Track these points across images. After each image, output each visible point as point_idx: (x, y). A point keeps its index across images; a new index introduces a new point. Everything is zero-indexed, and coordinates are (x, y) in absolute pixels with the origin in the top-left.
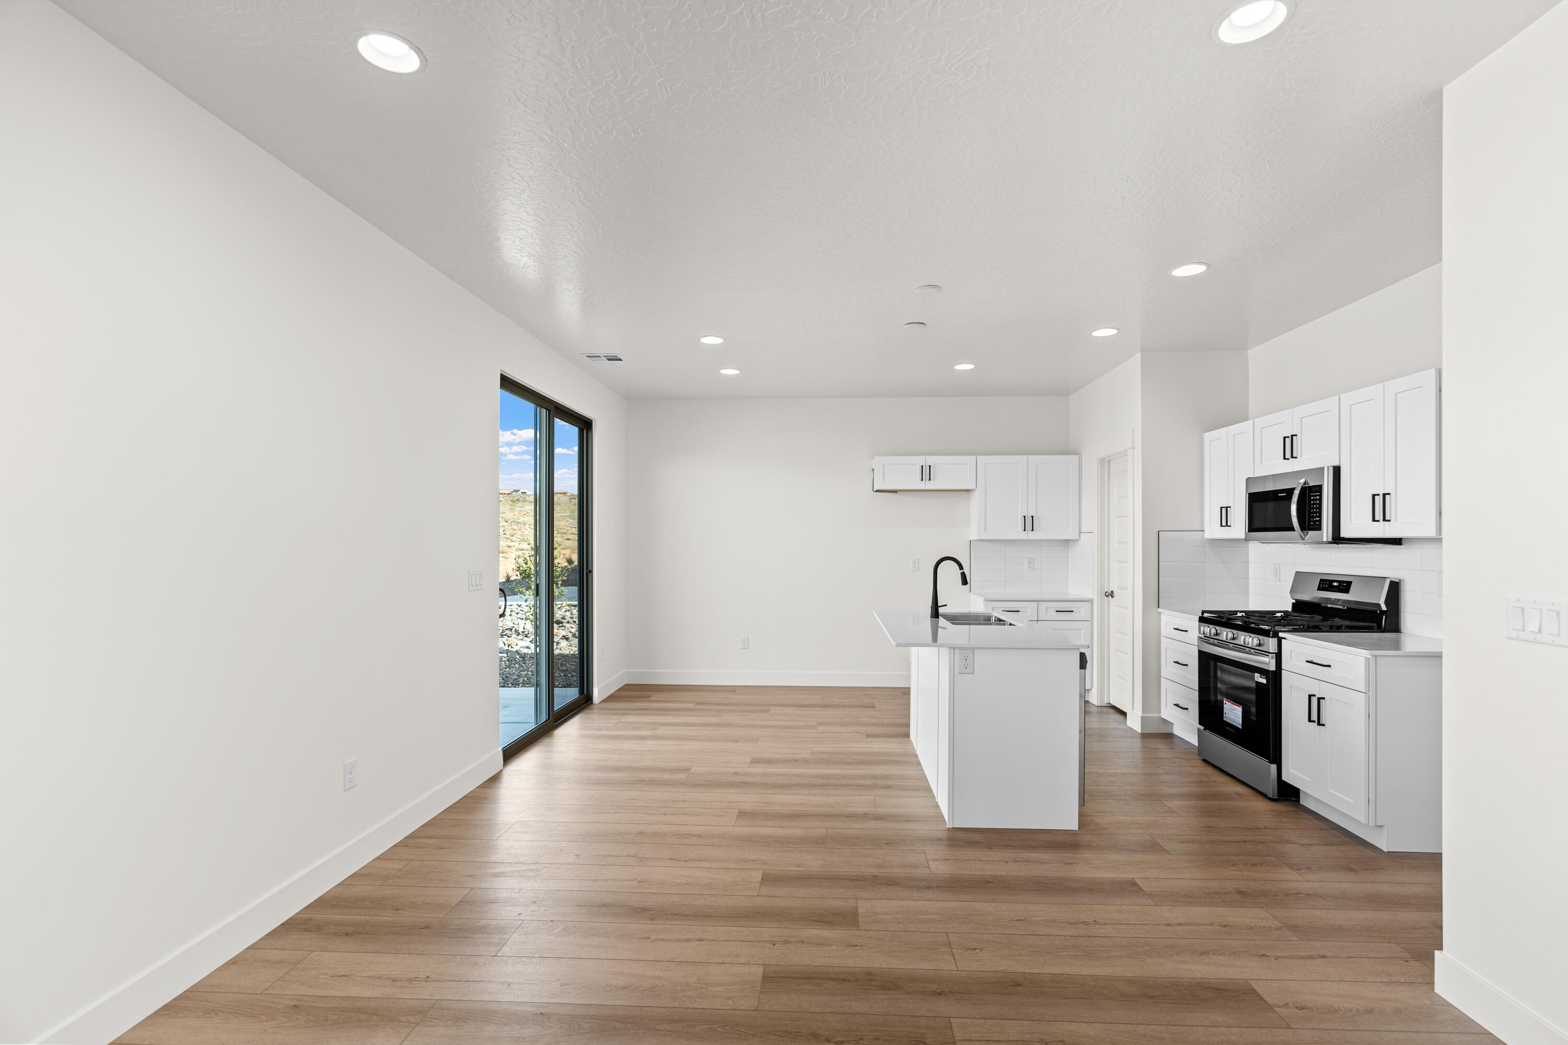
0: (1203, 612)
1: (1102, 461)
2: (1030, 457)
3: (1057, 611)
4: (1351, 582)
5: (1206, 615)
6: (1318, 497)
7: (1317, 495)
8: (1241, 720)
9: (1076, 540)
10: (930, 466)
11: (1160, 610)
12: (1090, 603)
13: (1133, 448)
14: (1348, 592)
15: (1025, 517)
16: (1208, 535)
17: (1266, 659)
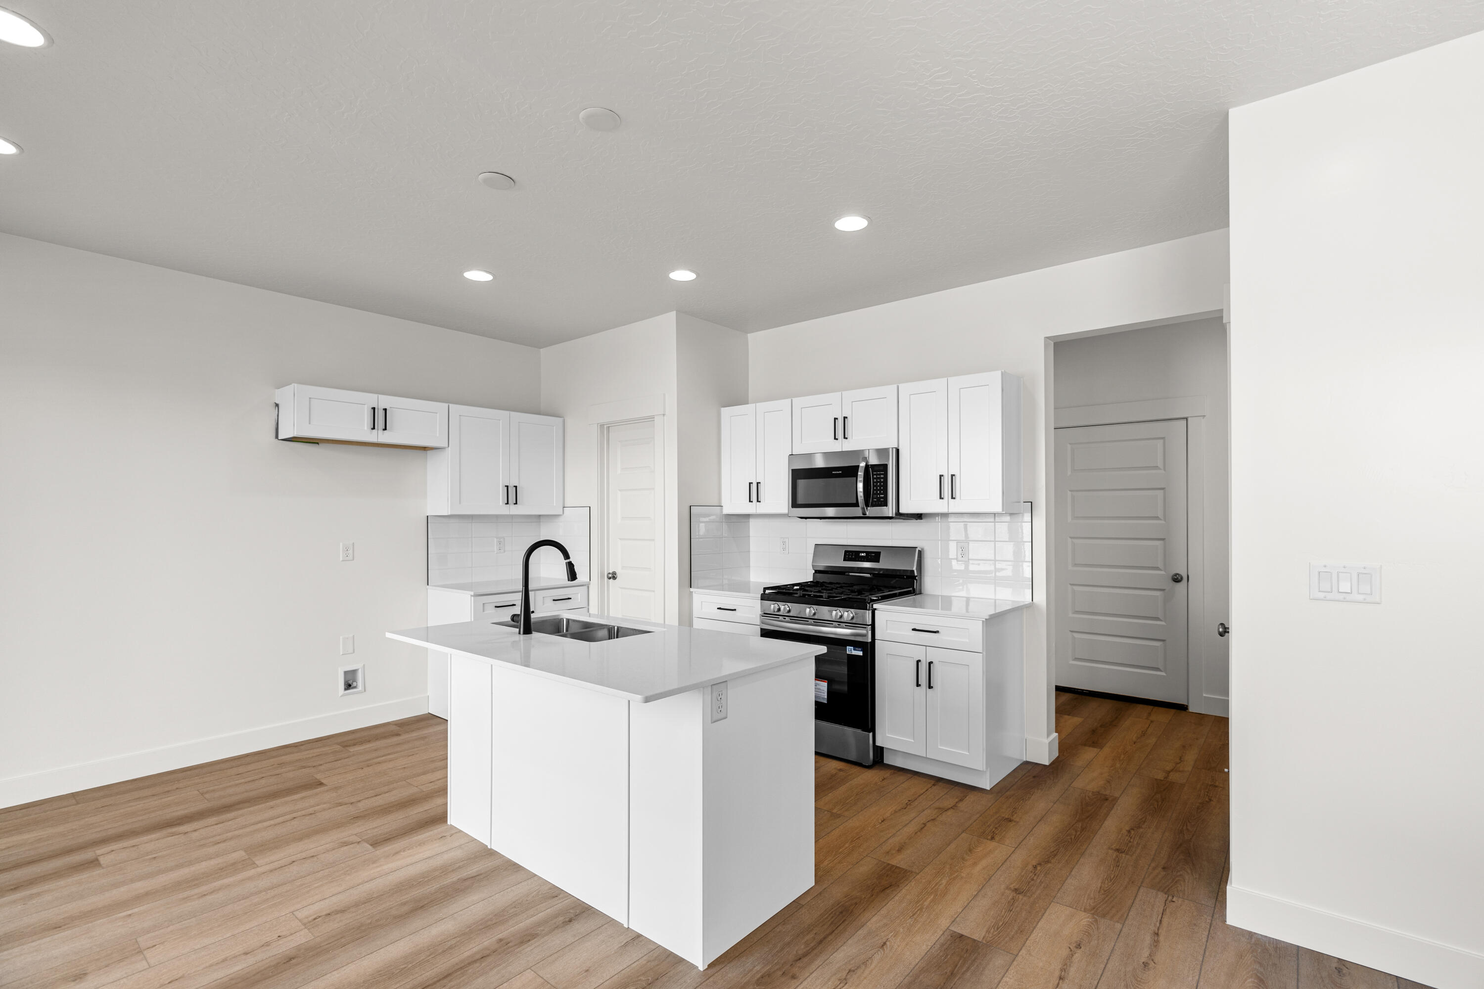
0: (765, 589)
1: (602, 426)
2: (513, 413)
3: (554, 600)
4: (880, 552)
5: (767, 591)
6: (882, 476)
7: (882, 474)
8: (826, 694)
9: (559, 516)
10: (385, 410)
11: (692, 590)
12: (586, 587)
13: (664, 415)
14: (878, 561)
15: (507, 487)
16: (727, 510)
17: (863, 631)
